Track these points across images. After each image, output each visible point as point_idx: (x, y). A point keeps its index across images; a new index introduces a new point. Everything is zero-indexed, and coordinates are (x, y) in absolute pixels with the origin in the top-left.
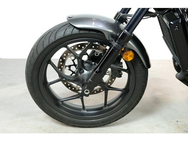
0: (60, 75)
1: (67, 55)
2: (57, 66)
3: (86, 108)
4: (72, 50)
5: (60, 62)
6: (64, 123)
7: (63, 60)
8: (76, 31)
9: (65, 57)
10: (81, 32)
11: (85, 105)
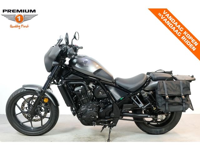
0: (22, 111)
1: (25, 102)
2: (21, 108)
3: (33, 127)
4: (27, 100)
5: (22, 105)
6: (23, 134)
7: (23, 104)
8: (25, 90)
9: (24, 103)
10: (27, 91)
11: (33, 125)
